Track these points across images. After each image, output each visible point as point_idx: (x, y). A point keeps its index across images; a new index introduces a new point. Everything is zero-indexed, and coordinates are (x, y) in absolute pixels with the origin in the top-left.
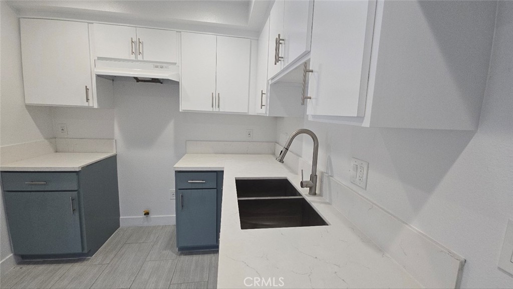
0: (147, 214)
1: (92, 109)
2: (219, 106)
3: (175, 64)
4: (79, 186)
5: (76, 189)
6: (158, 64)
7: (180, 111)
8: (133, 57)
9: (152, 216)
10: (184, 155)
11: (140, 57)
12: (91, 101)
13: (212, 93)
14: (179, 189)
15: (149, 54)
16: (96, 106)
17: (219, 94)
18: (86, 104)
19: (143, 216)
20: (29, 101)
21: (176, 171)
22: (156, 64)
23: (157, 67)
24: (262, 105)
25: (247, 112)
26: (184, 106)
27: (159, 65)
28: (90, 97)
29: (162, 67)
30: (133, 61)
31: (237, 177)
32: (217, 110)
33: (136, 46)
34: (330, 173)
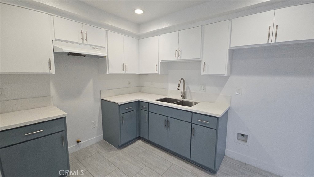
1: (51, 74)
3: (104, 47)
7: (108, 73)
12: (51, 69)
13: (123, 64)
14: (121, 114)
16: (54, 73)
17: (126, 64)
22: (94, 47)
27: (95, 47)
29: (97, 49)
30: (80, 44)
32: (125, 72)
33: (84, 35)
34: (189, 91)
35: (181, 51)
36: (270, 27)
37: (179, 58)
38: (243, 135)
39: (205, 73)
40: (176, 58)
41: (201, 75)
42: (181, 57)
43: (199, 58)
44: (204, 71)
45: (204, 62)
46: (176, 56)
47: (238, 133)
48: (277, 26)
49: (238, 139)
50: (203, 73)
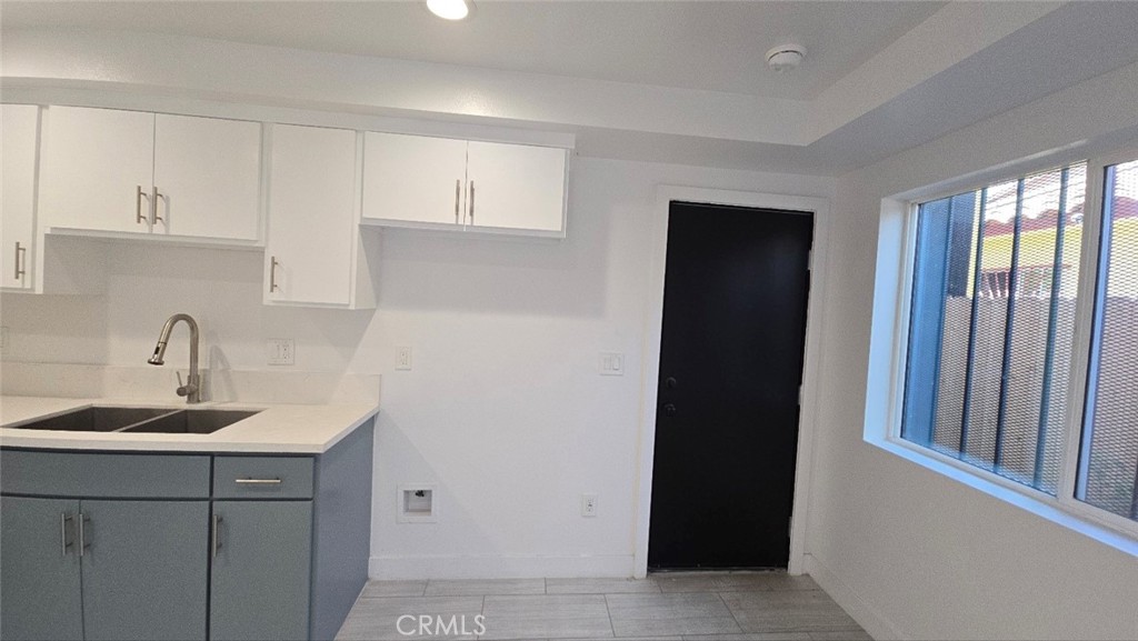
24: (18, 273)
34: (220, 367)
35: (167, 200)
36: (458, 181)
37: (158, 228)
38: (420, 494)
39: (276, 296)
40: (143, 228)
41: (265, 302)
42: (166, 225)
43: (256, 241)
44: (272, 291)
45: (273, 258)
46: (139, 217)
47: (407, 492)
48: (472, 182)
49: (407, 510)
50: (269, 298)
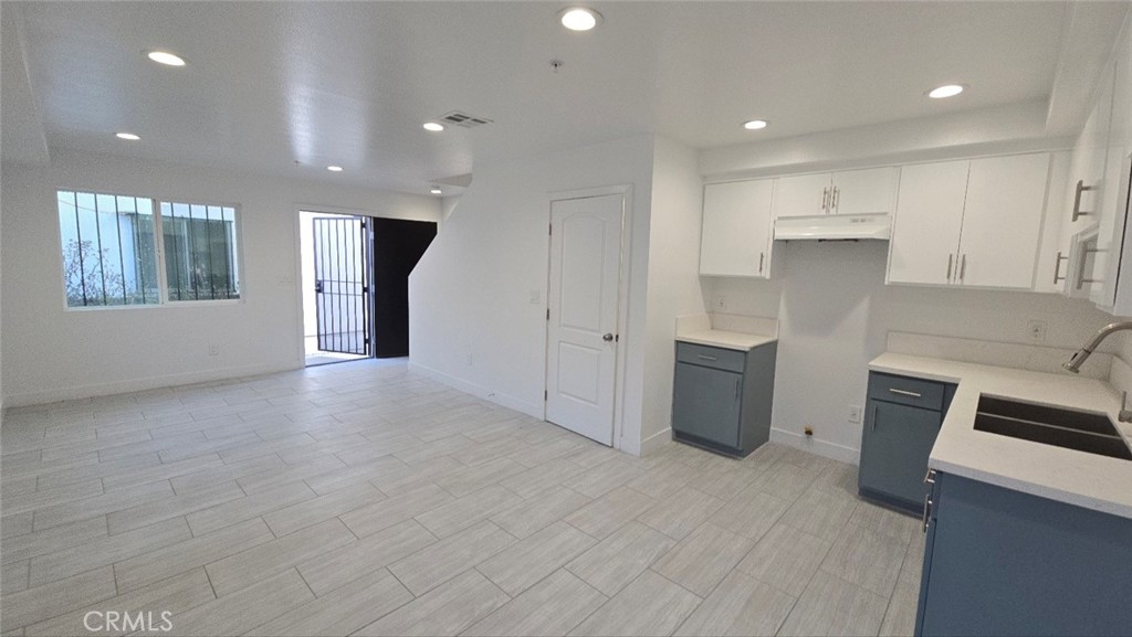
0: (809, 433)
1: (763, 279)
2: (961, 277)
3: (885, 214)
4: (745, 369)
5: (741, 371)
6: (856, 217)
7: (886, 283)
8: (823, 212)
9: (815, 438)
10: (881, 353)
11: (833, 211)
12: (763, 270)
13: (951, 256)
14: (874, 399)
15: (845, 206)
16: (768, 276)
17: (964, 256)
18: (758, 274)
19: (802, 434)
20: (708, 270)
21: (871, 371)
22: (854, 217)
23: (855, 221)
24: (1056, 278)
25: (1029, 286)
26: (893, 276)
27: (860, 218)
28: (763, 266)
29: (863, 221)
30: (823, 217)
31: (983, 392)
32: (958, 282)
33: (830, 198)
